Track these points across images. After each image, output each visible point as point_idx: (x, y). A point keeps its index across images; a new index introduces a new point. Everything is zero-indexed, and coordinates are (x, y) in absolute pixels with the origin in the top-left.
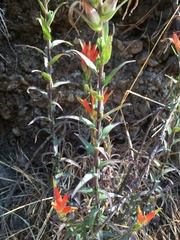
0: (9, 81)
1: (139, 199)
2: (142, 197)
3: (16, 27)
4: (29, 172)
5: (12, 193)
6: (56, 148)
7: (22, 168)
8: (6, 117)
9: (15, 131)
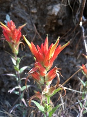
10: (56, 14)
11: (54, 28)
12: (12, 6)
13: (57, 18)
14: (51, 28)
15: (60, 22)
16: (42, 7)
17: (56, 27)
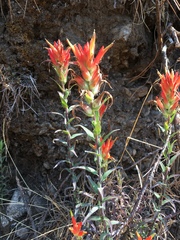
0: (40, 128)
1: (146, 226)
2: (149, 223)
3: (45, 88)
4: (57, 200)
5: (44, 218)
6: (74, 184)
7: (52, 197)
8: (39, 155)
9: (46, 165)
10: (125, 38)
11: (126, 63)
12: (62, 31)
13: (129, 45)
14: (121, 64)
15: (135, 52)
16: (104, 30)
17: (129, 62)
